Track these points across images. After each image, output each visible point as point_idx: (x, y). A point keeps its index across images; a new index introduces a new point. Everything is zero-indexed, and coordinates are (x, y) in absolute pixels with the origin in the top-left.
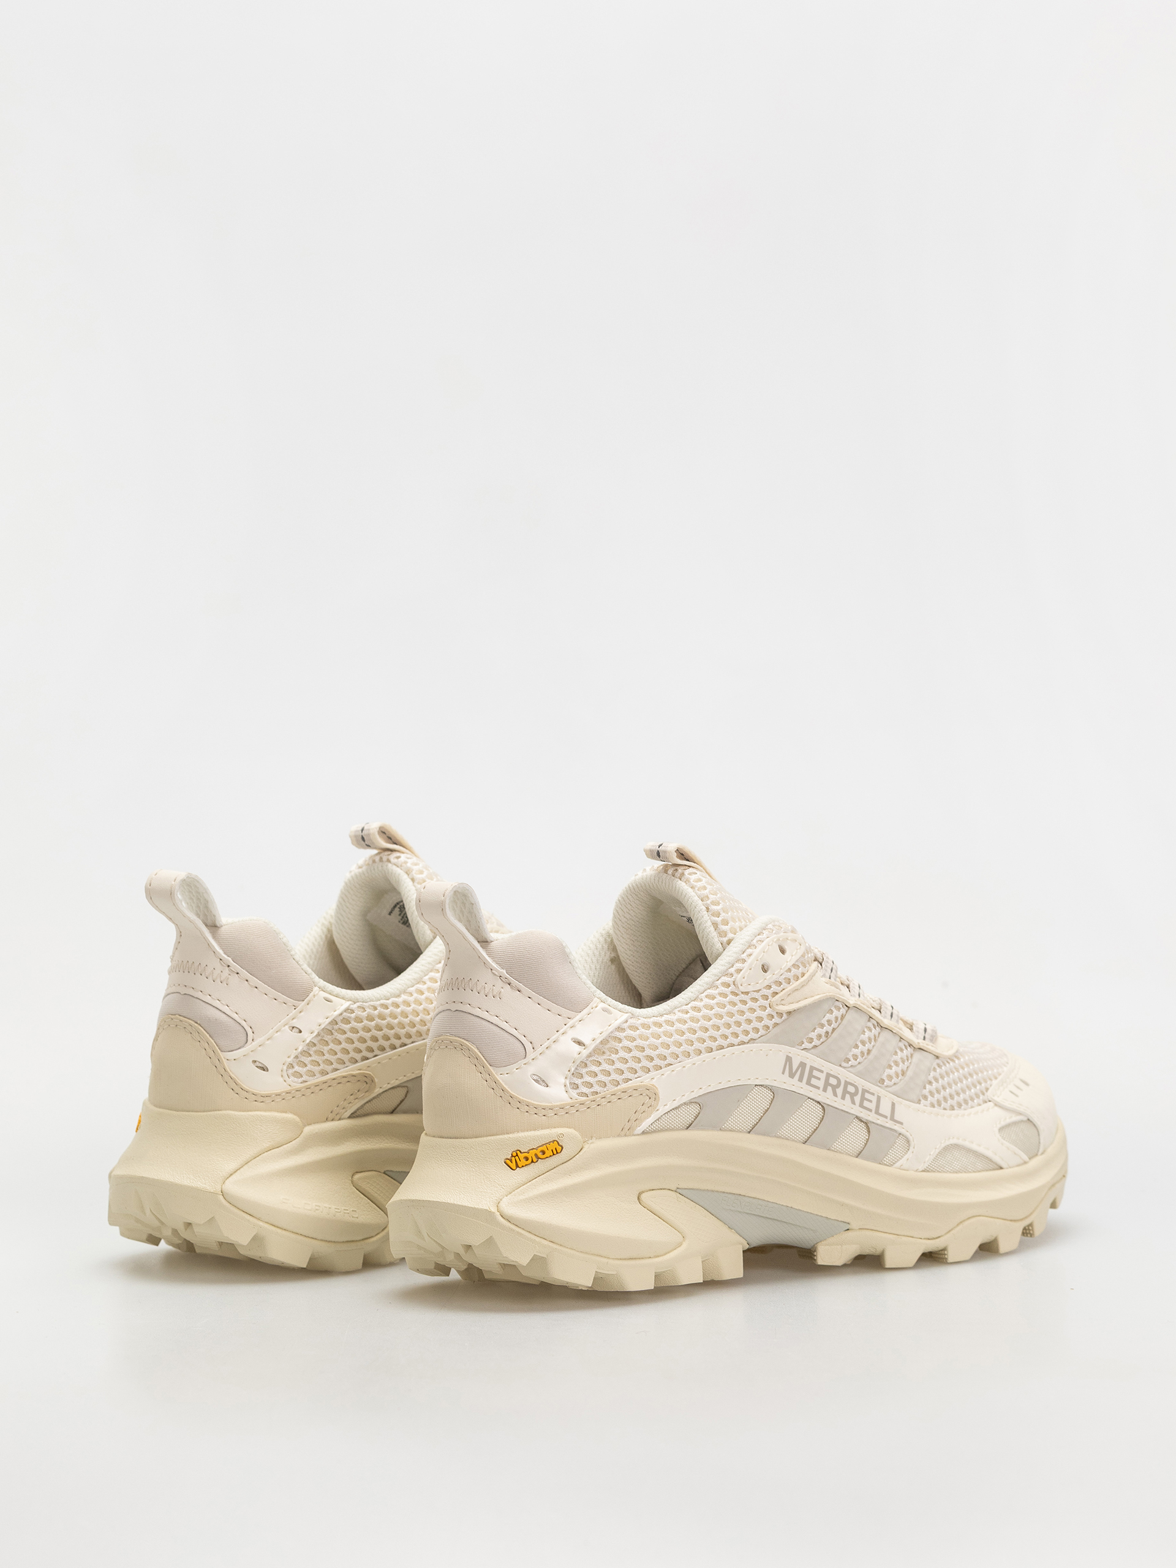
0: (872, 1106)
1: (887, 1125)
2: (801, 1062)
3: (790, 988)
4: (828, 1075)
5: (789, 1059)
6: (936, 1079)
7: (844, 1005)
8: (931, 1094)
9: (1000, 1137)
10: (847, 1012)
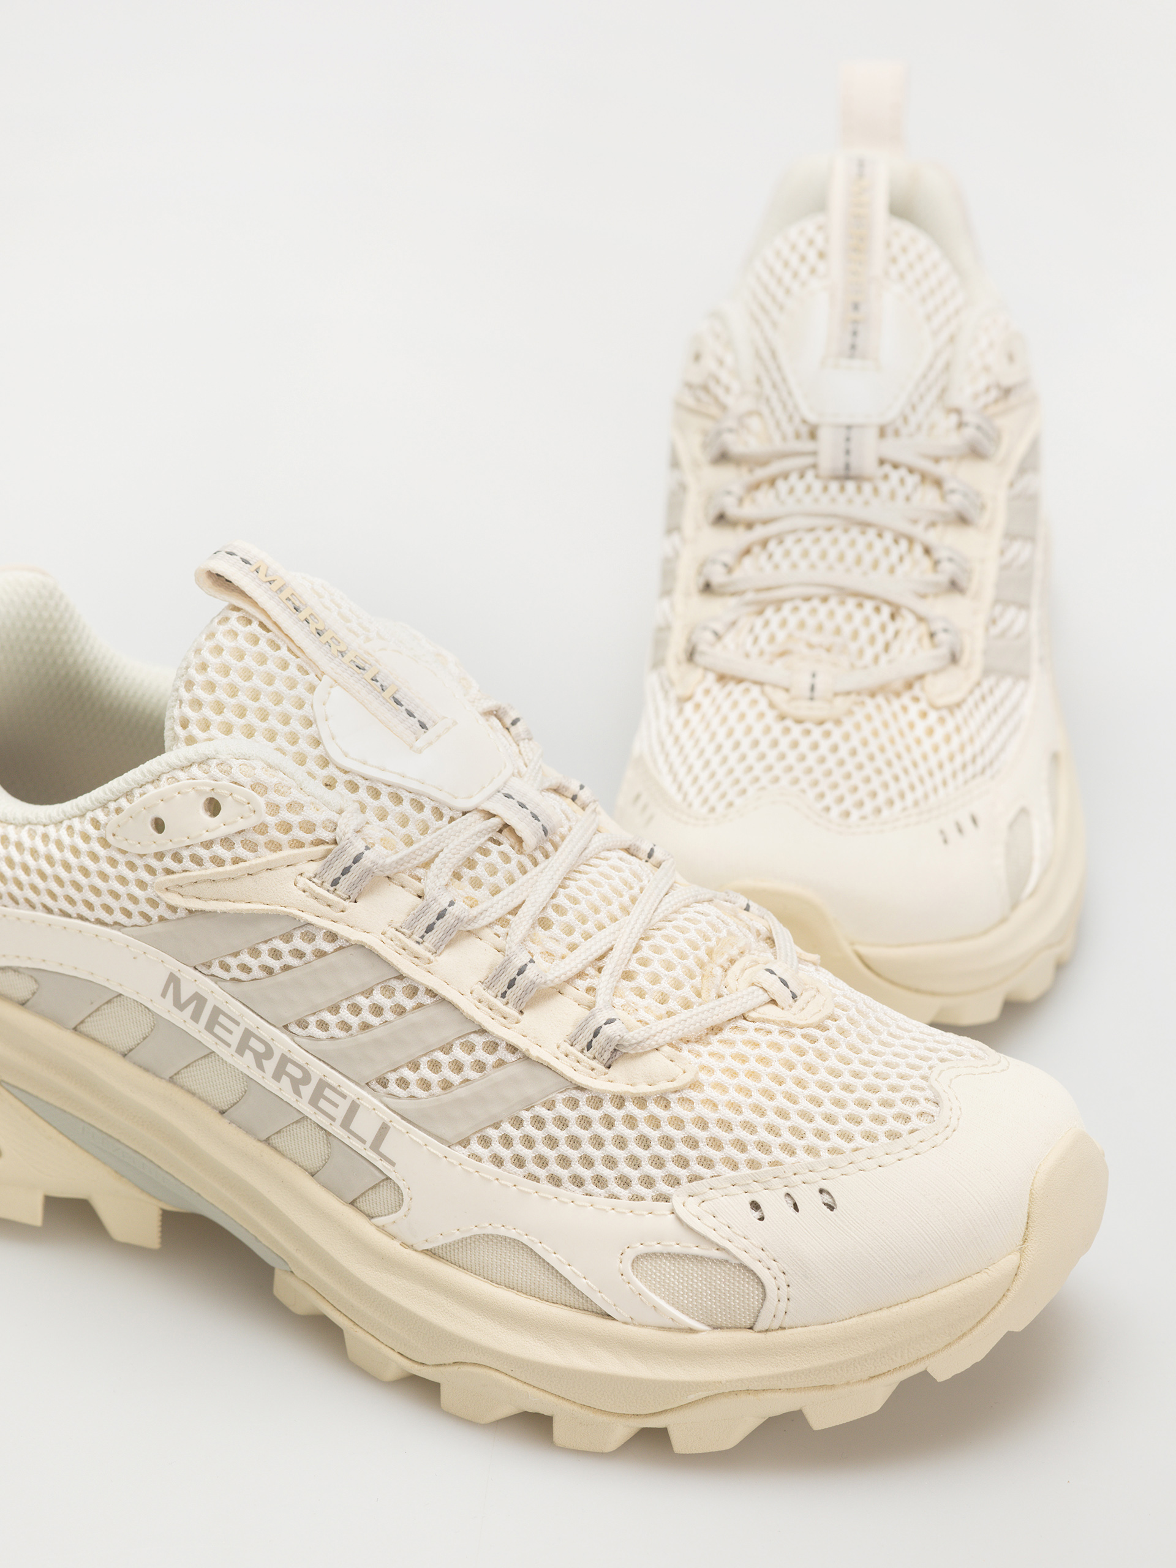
0: (340, 1113)
1: (363, 1153)
2: (197, 993)
3: (196, 872)
4: (248, 1034)
5: (173, 980)
6: (539, 1122)
7: (332, 937)
8: (507, 1141)
9: (630, 1268)
10: (336, 950)
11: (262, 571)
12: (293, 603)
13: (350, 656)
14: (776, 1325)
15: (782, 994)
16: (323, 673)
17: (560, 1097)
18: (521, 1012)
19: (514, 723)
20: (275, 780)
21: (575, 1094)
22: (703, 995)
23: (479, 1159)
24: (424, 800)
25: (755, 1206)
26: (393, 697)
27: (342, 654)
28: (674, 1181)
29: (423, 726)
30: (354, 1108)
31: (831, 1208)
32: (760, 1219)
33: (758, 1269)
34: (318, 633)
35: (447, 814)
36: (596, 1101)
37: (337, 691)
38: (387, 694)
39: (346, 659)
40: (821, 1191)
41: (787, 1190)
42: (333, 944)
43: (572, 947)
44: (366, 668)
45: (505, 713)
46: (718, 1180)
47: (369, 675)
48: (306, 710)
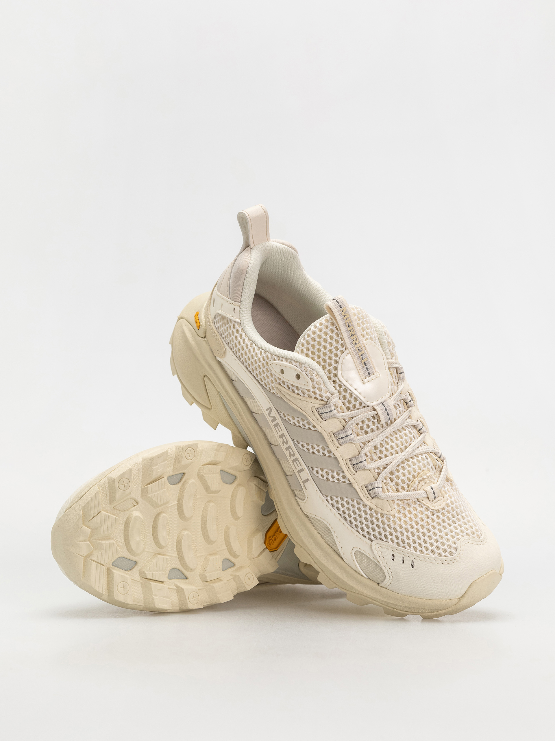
0: (298, 469)
1: (300, 482)
2: (275, 416)
3: (287, 390)
4: (284, 435)
5: (270, 409)
6: (348, 503)
7: (314, 427)
8: (337, 502)
9: (354, 552)
10: (314, 430)
11: (344, 311)
12: (348, 324)
13: (358, 345)
14: (385, 587)
15: (432, 496)
16: (347, 349)
17: (356, 500)
18: (356, 472)
19: (400, 373)
20: (318, 380)
21: (360, 501)
22: (410, 488)
23: (328, 502)
24: (358, 399)
25: (393, 555)
26: (365, 362)
27: (356, 344)
28: (376, 537)
29: (369, 374)
30: (302, 470)
31: (413, 567)
32: (392, 559)
33: (386, 572)
34: (352, 335)
35: (363, 405)
36: (365, 506)
37: (349, 355)
38: (363, 361)
39: (356, 346)
40: (412, 561)
41: (403, 556)
42: (314, 429)
43: (380, 458)
44: (361, 351)
45: (399, 369)
46: (387, 543)
47: (361, 353)
48: (337, 359)
